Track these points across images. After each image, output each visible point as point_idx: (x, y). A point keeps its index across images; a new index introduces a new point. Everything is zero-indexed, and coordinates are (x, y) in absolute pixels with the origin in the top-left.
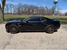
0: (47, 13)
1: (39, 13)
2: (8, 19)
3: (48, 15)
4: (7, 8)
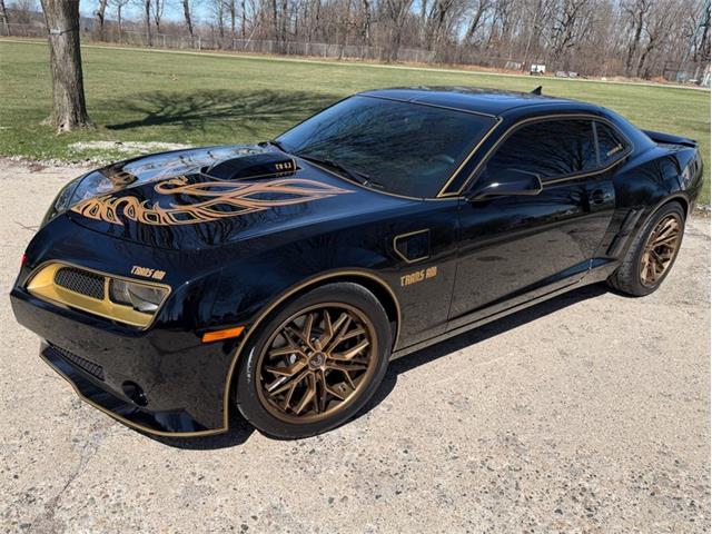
0: (633, 48)
1: (515, 34)
2: (141, 96)
3: (635, 72)
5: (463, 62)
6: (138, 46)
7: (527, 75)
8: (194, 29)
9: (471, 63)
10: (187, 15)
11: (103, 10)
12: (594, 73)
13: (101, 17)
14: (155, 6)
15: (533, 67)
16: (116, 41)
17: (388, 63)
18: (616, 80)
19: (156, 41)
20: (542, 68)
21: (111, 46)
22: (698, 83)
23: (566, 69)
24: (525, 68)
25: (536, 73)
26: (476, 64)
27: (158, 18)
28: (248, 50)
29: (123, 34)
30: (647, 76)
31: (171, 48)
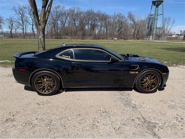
3: (135, 38)
4: (22, 20)
5: (99, 39)
6: (21, 39)
7: (113, 40)
8: (35, 34)
9: (101, 39)
10: (33, 31)
11: (11, 31)
12: (127, 39)
13: (11, 32)
14: (25, 29)
15: (114, 39)
16: (15, 38)
17: (82, 40)
18: (132, 40)
19: (25, 37)
20: (116, 39)
21: (14, 39)
22: (149, 40)
23: (121, 39)
24: (112, 39)
25: (115, 40)
26: (102, 39)
27: (26, 32)
28: (49, 38)
29: (17, 36)
30: (138, 39)
31: (29, 39)
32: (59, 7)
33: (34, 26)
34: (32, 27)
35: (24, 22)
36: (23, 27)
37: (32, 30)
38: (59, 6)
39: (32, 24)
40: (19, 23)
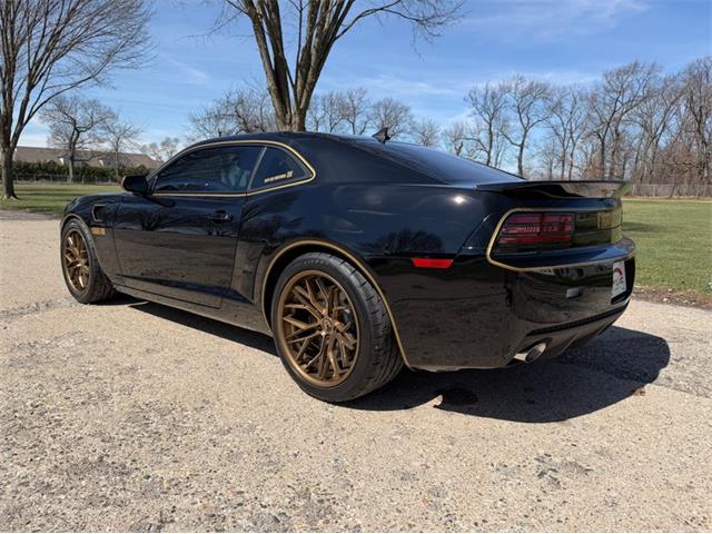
4: (491, 133)
32: (633, 69)
33: (525, 149)
34: (518, 153)
35: (494, 137)
36: (489, 153)
37: (517, 164)
38: (636, 65)
39: (520, 143)
40: (479, 141)
